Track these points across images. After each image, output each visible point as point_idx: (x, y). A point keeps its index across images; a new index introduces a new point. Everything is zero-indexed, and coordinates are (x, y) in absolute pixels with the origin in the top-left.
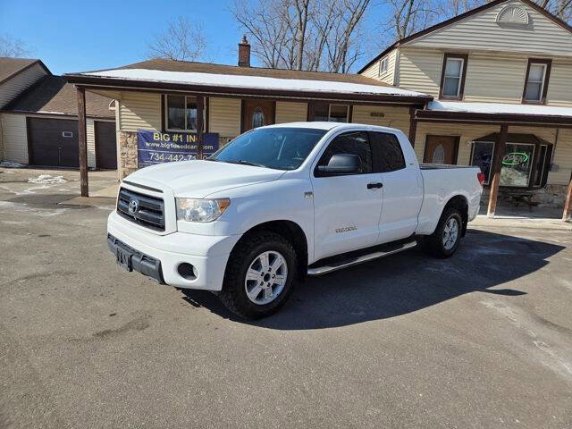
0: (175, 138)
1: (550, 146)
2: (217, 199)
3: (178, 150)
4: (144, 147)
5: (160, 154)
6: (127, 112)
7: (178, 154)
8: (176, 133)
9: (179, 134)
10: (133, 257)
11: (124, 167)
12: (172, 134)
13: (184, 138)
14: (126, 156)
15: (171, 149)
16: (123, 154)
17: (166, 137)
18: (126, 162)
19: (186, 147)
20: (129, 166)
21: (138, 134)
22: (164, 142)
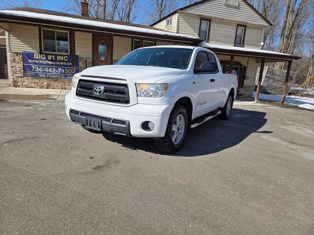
0: (50, 57)
1: (245, 67)
2: (162, 84)
3: (51, 65)
4: (28, 62)
5: (39, 67)
6: (14, 40)
7: (52, 68)
8: (50, 54)
9: (52, 55)
10: (103, 122)
11: (13, 75)
12: (47, 55)
13: (56, 58)
14: (14, 68)
15: (47, 64)
16: (12, 67)
17: (43, 56)
18: (14, 72)
19: (57, 63)
20: (17, 75)
21: (23, 54)
22: (41, 59)
